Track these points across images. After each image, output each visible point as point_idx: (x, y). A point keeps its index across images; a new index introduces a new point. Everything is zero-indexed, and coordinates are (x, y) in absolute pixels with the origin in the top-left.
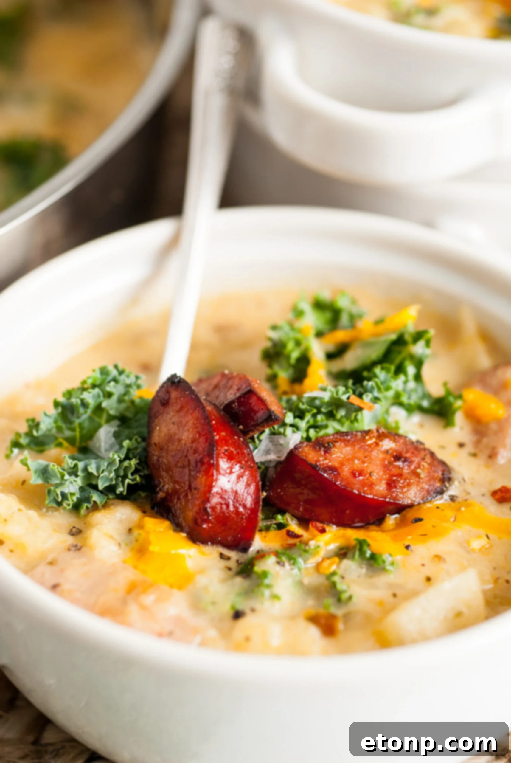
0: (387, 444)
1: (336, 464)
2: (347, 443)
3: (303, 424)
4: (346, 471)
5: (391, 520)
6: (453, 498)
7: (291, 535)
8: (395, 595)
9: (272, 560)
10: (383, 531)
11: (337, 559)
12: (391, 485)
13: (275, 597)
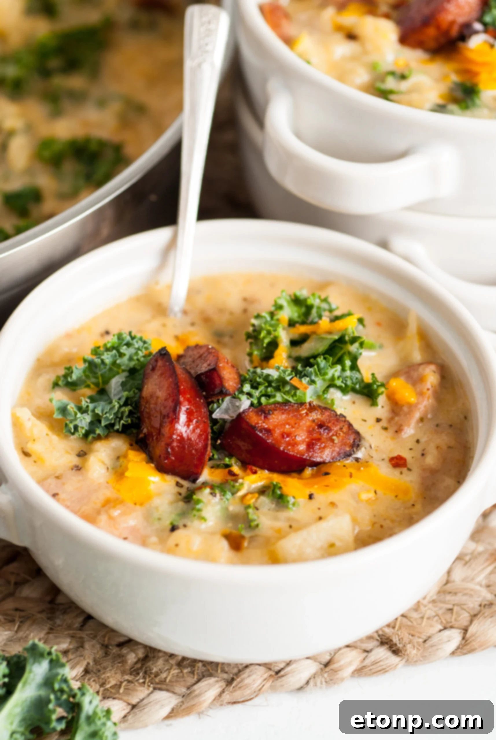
0: (315, 416)
1: (271, 427)
2: (284, 412)
3: (256, 393)
4: (277, 432)
5: (308, 471)
6: (357, 460)
7: (232, 474)
8: (291, 527)
9: (207, 491)
10: (300, 478)
11: (256, 495)
12: (310, 446)
13: (203, 519)
